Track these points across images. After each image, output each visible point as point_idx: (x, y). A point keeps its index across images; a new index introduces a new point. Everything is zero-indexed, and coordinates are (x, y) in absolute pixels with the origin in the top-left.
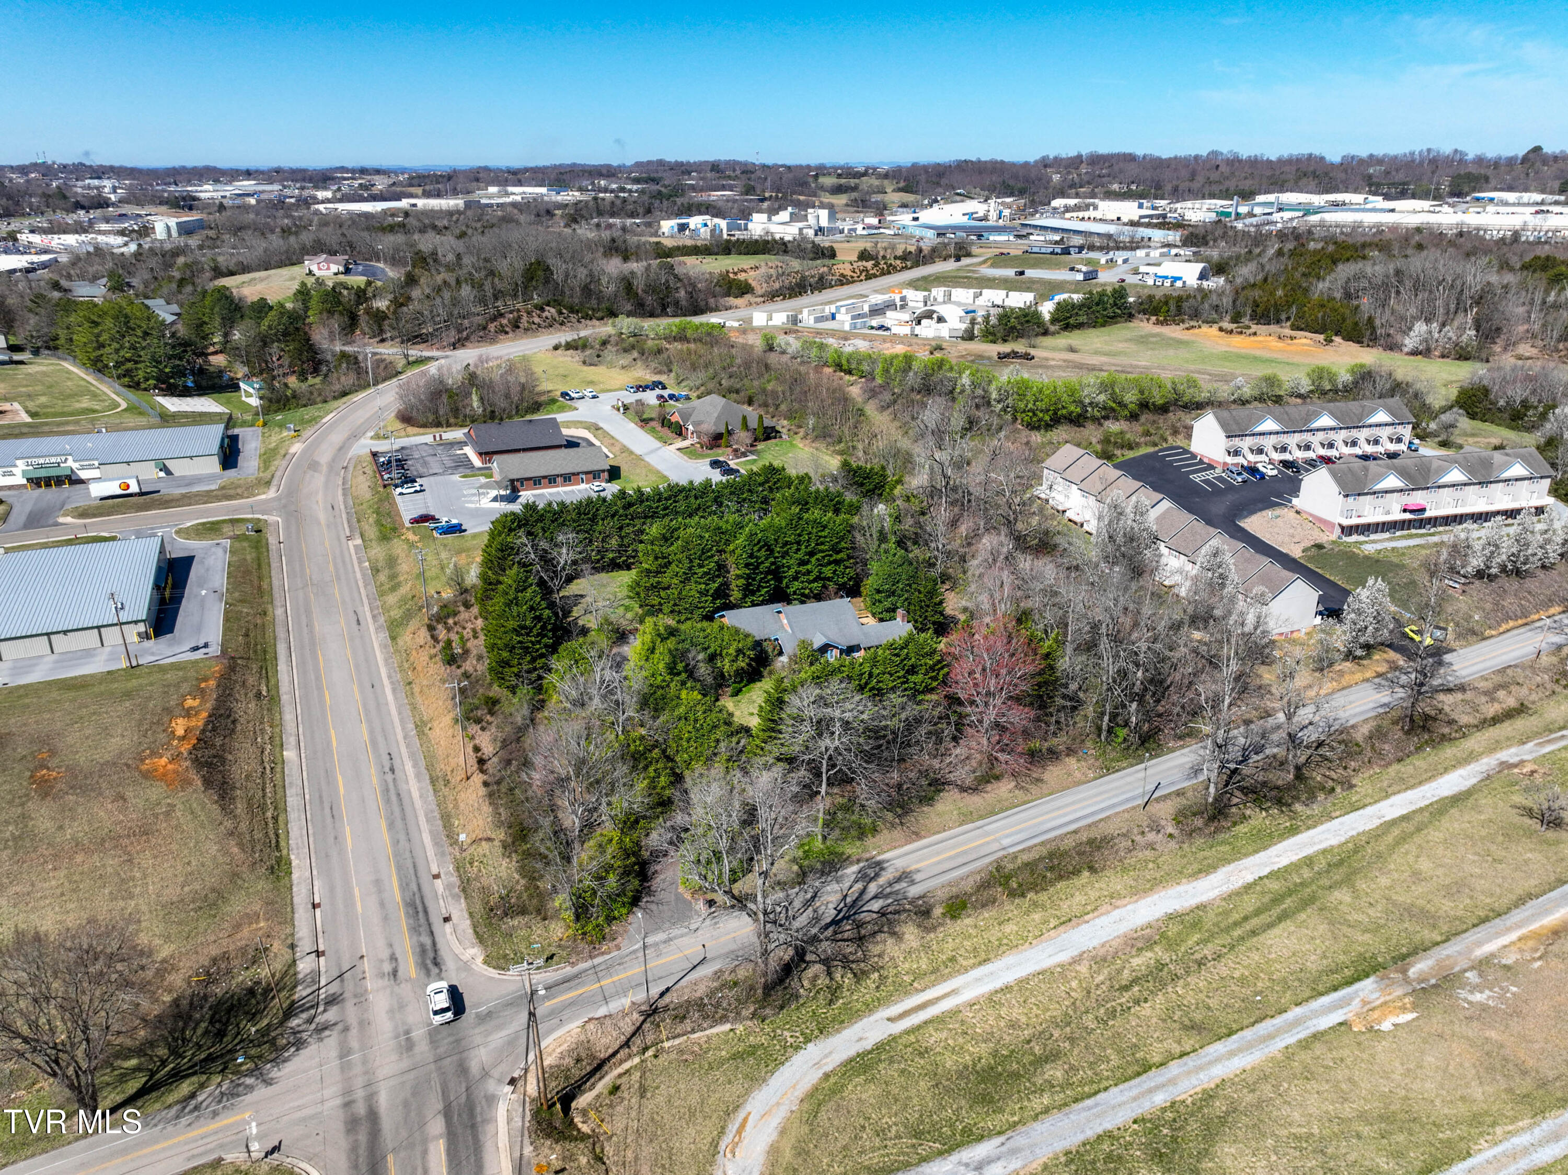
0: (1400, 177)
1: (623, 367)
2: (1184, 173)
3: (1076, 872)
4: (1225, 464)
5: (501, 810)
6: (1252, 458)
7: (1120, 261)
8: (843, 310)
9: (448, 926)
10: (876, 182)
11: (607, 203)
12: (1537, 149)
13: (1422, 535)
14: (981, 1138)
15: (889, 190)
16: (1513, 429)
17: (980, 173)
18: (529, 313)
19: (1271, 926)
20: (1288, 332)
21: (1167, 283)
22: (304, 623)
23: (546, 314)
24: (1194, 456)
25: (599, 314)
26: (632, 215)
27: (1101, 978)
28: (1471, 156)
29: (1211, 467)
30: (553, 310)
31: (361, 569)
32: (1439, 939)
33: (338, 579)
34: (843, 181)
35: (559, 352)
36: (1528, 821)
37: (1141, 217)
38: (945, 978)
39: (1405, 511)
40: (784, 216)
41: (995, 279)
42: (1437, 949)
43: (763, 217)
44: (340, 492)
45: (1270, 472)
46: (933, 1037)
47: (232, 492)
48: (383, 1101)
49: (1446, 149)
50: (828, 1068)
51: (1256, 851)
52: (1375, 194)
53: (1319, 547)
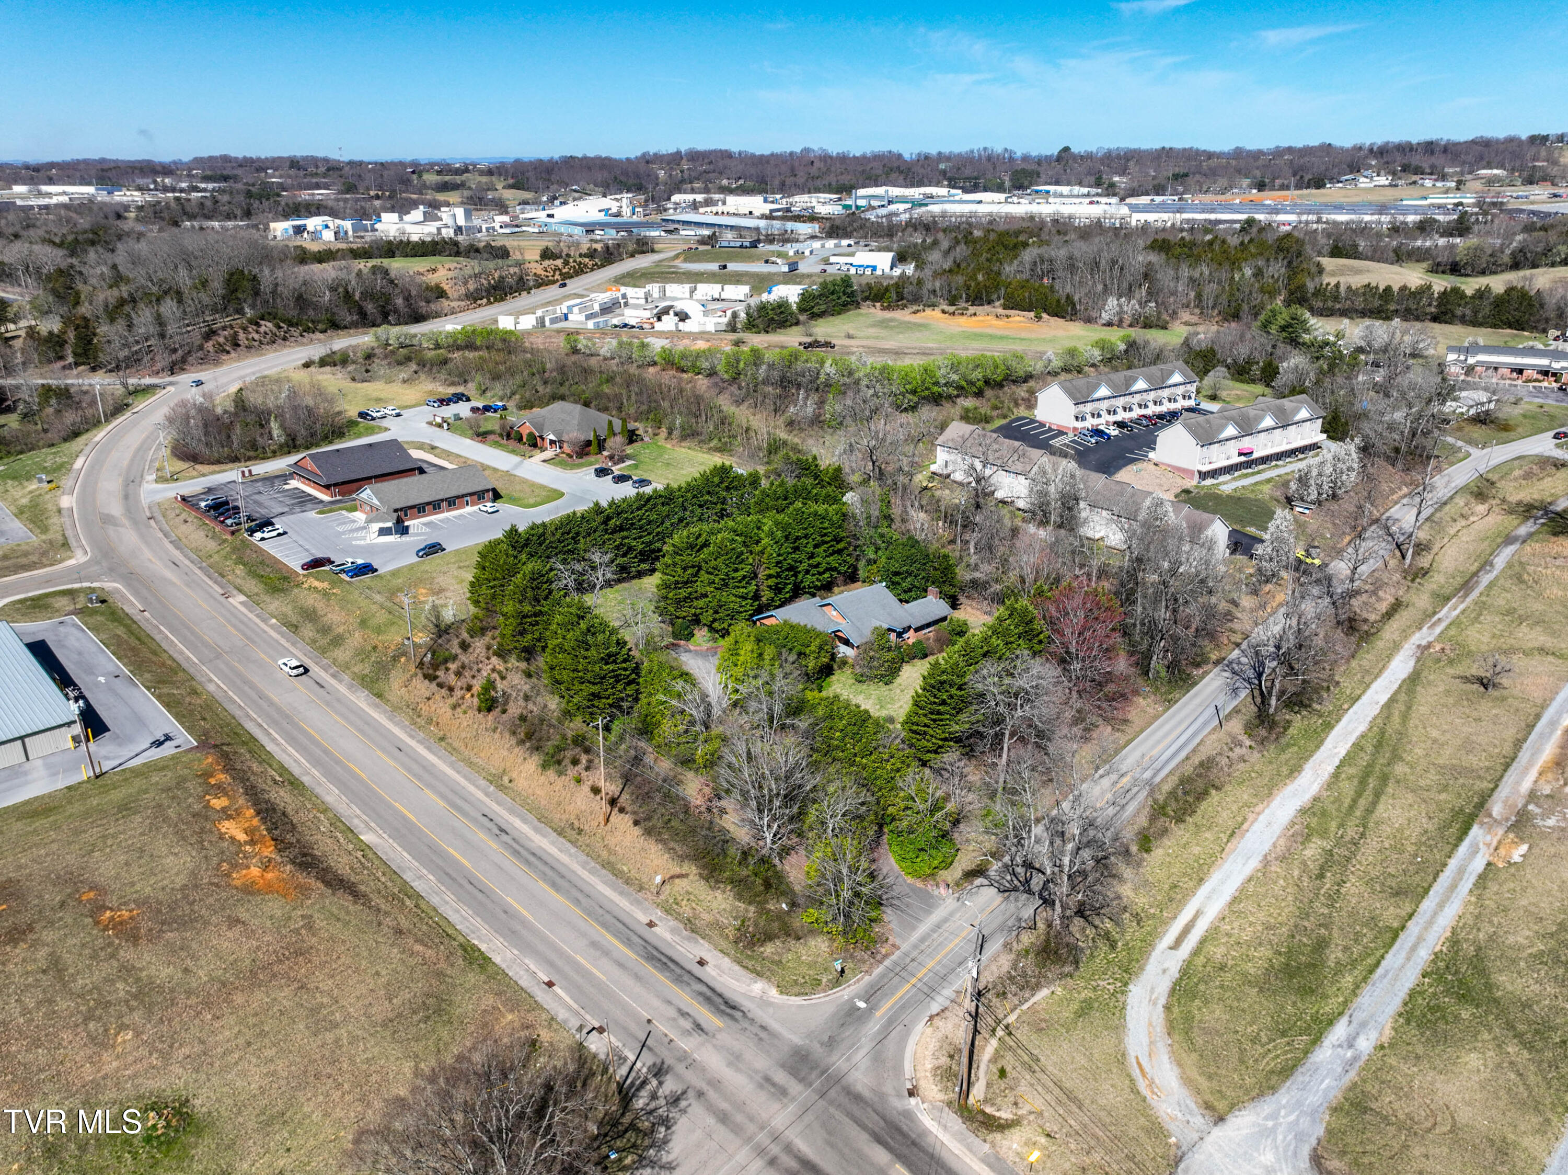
0: (968, 172)
1: (404, 381)
2: (784, 169)
3: (1206, 793)
4: (1075, 429)
5: (672, 844)
6: (1096, 421)
7: (807, 253)
8: (576, 310)
9: (708, 968)
10: (484, 179)
11: (194, 203)
12: (1066, 149)
13: (1253, 474)
14: (1331, 1023)
15: (499, 187)
16: (1242, 381)
17: (589, 168)
18: (245, 329)
19: (1374, 803)
20: (1000, 311)
21: (868, 272)
22: (256, 697)
23: (262, 329)
24: (1042, 425)
25: (320, 326)
26: (229, 217)
27: (1296, 873)
28: (1019, 154)
29: (1061, 433)
30: (269, 325)
31: (272, 627)
32: (1491, 786)
33: (253, 642)
34: (447, 178)
35: (312, 369)
36: (1469, 687)
37: (772, 211)
38: (1182, 903)
39: (1240, 454)
40: (417, 214)
41: (702, 274)
42: (1496, 795)
43: (394, 217)
44: (170, 547)
45: (1114, 432)
46: (1218, 952)
47: (24, 561)
48: (804, 1147)
49: (998, 148)
50: (1162, 1001)
51: (1318, 747)
52: (954, 187)
53: (1187, 491)
